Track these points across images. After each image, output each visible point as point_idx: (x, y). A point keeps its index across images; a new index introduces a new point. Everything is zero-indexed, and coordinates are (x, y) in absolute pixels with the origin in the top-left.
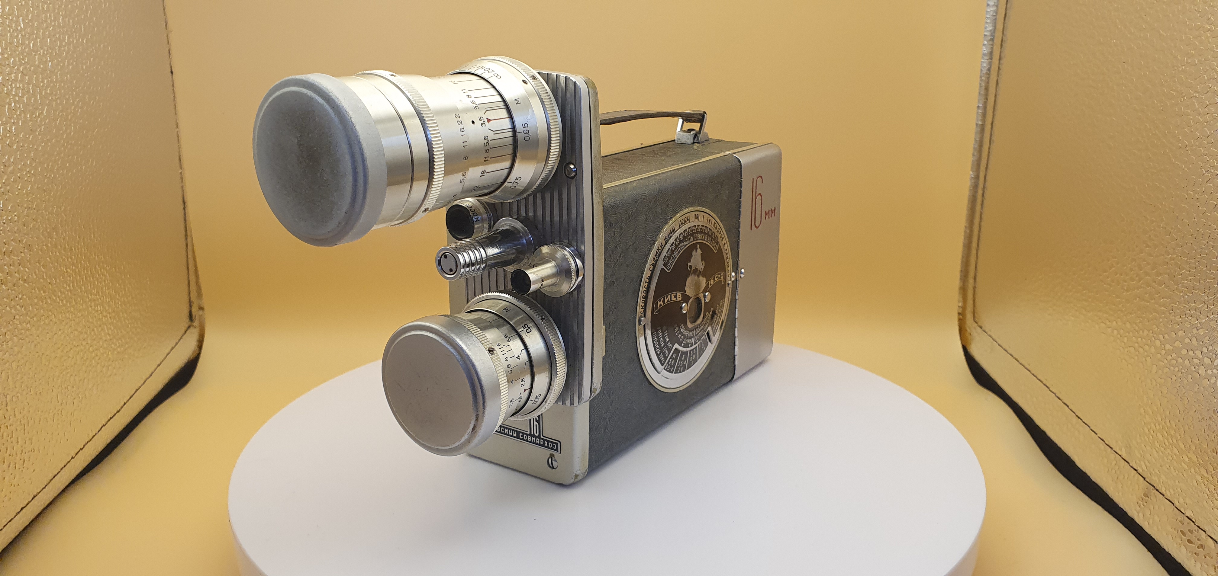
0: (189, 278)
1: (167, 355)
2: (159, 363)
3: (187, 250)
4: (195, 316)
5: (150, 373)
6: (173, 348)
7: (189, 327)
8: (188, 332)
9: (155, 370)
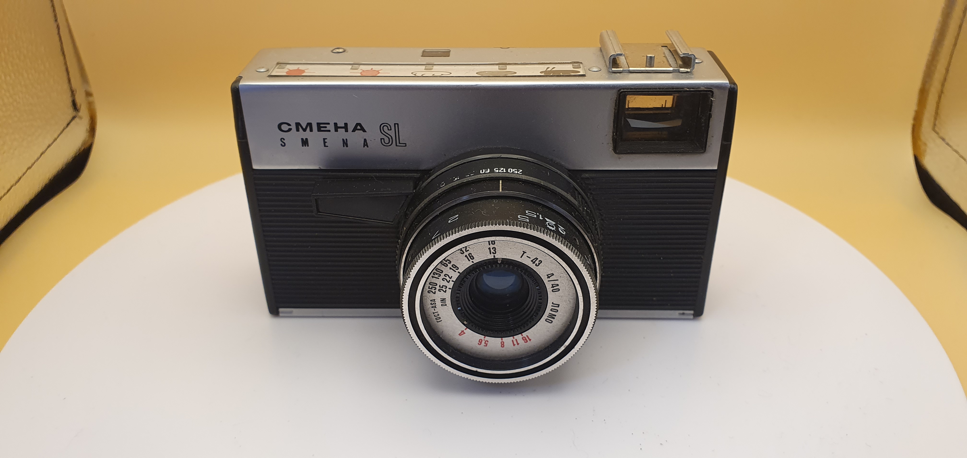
0: (66, 63)
1: (41, 155)
2: (30, 165)
3: (59, 33)
4: (81, 106)
5: (17, 178)
6: (49, 146)
7: (74, 118)
8: (71, 124)
9: (24, 174)
